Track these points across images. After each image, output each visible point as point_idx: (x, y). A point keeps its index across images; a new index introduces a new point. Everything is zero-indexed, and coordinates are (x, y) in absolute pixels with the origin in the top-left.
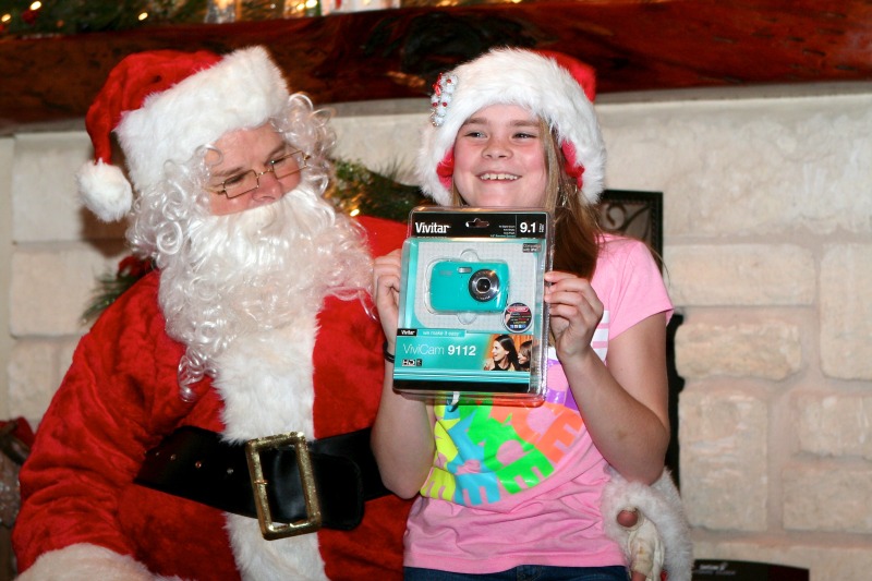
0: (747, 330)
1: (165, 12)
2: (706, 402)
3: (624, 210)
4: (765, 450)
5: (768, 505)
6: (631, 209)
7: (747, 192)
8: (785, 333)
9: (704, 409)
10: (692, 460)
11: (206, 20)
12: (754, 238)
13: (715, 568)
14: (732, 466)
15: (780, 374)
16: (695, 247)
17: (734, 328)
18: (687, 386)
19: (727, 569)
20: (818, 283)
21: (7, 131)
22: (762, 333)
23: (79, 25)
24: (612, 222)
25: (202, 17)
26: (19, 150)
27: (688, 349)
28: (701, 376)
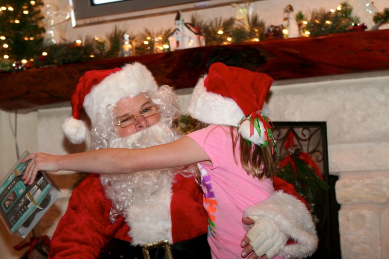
0: (368, 181)
1: (101, 53)
2: (351, 214)
3: (309, 130)
4: (379, 235)
6: (313, 129)
7: (364, 119)
8: (385, 182)
9: (350, 218)
10: (346, 241)
11: (120, 56)
12: (368, 140)
14: (364, 243)
15: (383, 201)
16: (342, 145)
17: (361, 181)
18: (342, 208)
21: (34, 109)
22: (374, 182)
23: (64, 61)
25: (118, 55)
26: (40, 117)
27: (341, 191)
28: (348, 203)
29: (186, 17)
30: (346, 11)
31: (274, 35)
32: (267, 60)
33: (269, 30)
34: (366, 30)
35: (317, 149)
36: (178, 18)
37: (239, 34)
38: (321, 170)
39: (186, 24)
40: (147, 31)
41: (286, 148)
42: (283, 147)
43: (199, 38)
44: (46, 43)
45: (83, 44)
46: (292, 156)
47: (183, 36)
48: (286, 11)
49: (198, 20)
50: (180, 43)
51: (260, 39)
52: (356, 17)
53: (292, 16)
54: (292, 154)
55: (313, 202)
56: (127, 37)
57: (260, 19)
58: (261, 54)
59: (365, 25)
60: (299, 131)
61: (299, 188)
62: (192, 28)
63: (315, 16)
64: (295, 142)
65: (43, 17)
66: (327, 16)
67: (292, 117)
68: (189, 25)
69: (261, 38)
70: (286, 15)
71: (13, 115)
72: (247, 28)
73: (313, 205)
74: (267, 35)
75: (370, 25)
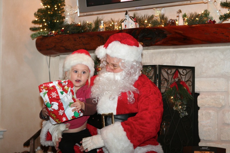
0: (213, 97)
1: (90, 29)
2: (204, 112)
3: (186, 71)
4: (217, 123)
5: (217, 135)
6: (188, 70)
7: (213, 67)
8: (221, 97)
9: (204, 114)
10: (201, 125)
11: (98, 31)
12: (214, 77)
13: (205, 148)
14: (209, 126)
15: (220, 106)
16: (202, 79)
17: (210, 96)
18: (200, 109)
19: (208, 148)
20: (228, 86)
21: (58, 55)
22: (216, 97)
23: (72, 32)
24: (184, 73)
26: (61, 59)
27: (200, 101)
28: (203, 107)
29: (131, 14)
30: (206, 14)
31: (171, 24)
32: (167, 36)
33: (169, 21)
34: (215, 23)
35: (190, 80)
36: (126, 14)
37: (155, 23)
38: (191, 90)
39: (130, 17)
40: (112, 19)
41: (174, 79)
42: (173, 78)
43: (136, 24)
44: (65, 24)
45: (82, 25)
46: (176, 83)
47: (129, 23)
48: (178, 13)
49: (136, 16)
50: (127, 26)
51: (164, 25)
52: (211, 16)
53: (181, 15)
54: (177, 81)
55: (186, 105)
56: (102, 22)
57: (165, 16)
58: (165, 33)
59: (215, 20)
60: (181, 71)
61: (179, 98)
62: (133, 19)
63: (192, 16)
64: (179, 75)
65: (64, 11)
66: (197, 16)
67: (178, 64)
68: (131, 18)
69: (165, 25)
70: (178, 15)
71: (48, 57)
72: (159, 20)
73: (185, 106)
74: (168, 24)
75: (218, 21)
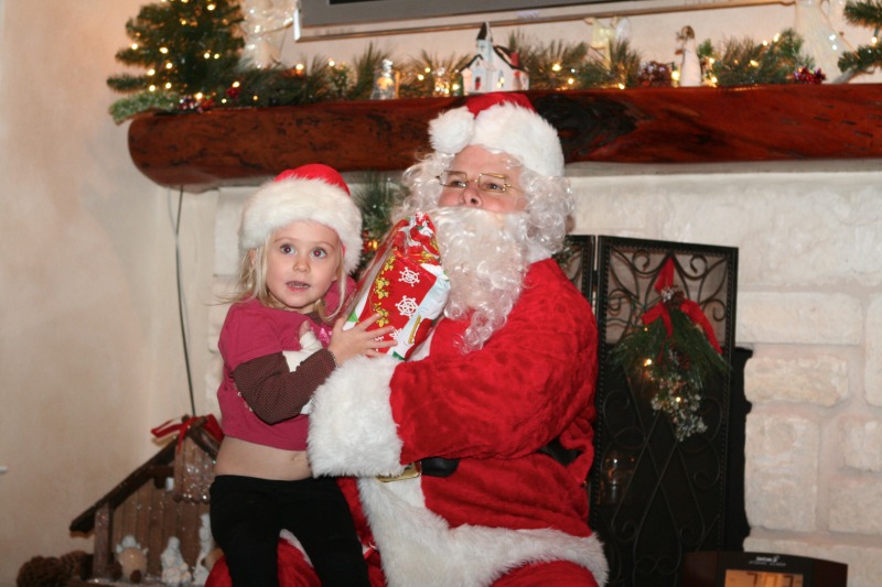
0: (804, 364)
1: (340, 91)
2: (768, 422)
3: (705, 261)
4: (816, 465)
5: (816, 511)
6: (711, 260)
7: (808, 249)
8: (835, 367)
9: (767, 428)
10: (755, 470)
11: (372, 98)
12: (813, 287)
13: (769, 560)
14: (787, 477)
15: (830, 402)
16: (764, 294)
17: (793, 362)
18: (754, 409)
19: (779, 561)
20: (864, 327)
21: (213, 185)
22: (816, 367)
23: (271, 100)
24: (695, 270)
25: (368, 96)
26: (222, 201)
27: (755, 379)
28: (766, 402)
29: (500, 36)
30: (789, 45)
31: (653, 80)
32: (637, 124)
33: (646, 70)
34: (824, 82)
35: (717, 297)
36: (482, 36)
37: (592, 73)
38: (721, 337)
39: (496, 48)
40: (425, 56)
41: (658, 290)
42: (653, 288)
43: (517, 76)
44: (243, 66)
45: (309, 73)
46: (667, 306)
47: (490, 69)
48: (682, 38)
49: (521, 44)
50: (483, 82)
51: (627, 85)
52: (808, 56)
53: (691, 47)
54: (668, 301)
55: (700, 393)
56: (388, 63)
57: (632, 48)
58: (628, 113)
59: (823, 72)
60: (684, 260)
61: (675, 366)
62: (506, 56)
63: (733, 52)
64: (676, 277)
65: (242, 19)
66: (756, 52)
67: (676, 234)
68: (501, 51)
69: (630, 82)
70: (679, 45)
71: (175, 194)
72: (607, 65)
73: (698, 398)
74: (641, 79)
75: (833, 75)
